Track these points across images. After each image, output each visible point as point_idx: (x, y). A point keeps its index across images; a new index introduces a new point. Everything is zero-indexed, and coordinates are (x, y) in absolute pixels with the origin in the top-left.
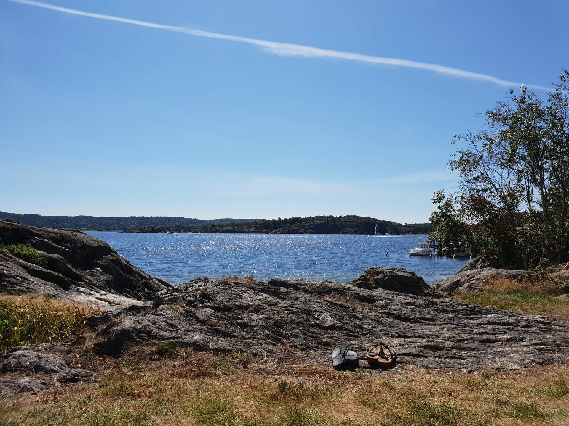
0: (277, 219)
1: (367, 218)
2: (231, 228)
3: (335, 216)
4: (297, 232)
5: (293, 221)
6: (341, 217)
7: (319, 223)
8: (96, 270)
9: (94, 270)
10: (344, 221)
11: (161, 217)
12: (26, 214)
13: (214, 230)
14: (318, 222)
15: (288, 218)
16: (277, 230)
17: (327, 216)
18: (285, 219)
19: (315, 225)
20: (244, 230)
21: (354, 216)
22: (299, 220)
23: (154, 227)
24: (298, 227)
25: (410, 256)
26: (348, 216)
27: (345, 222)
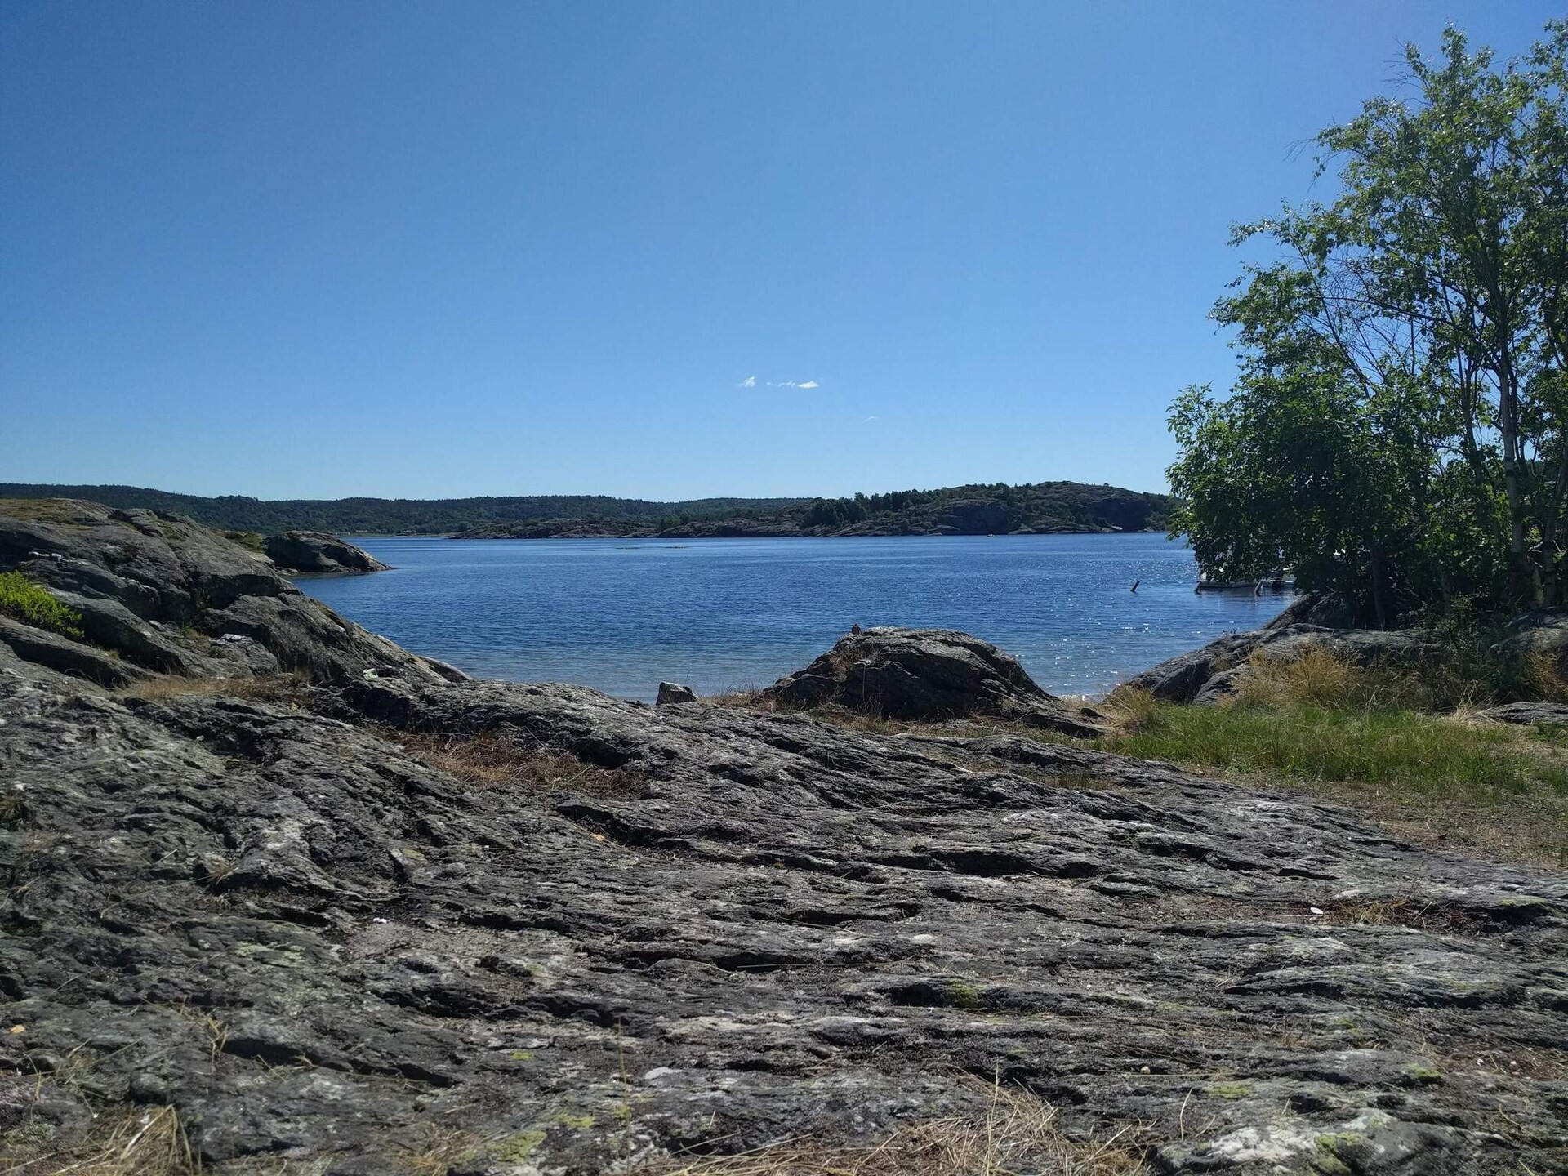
0: (854, 498)
1: (1099, 488)
2: (732, 524)
3: (1011, 485)
4: (905, 531)
5: (896, 501)
6: (1028, 486)
7: (967, 505)
8: (231, 640)
9: (222, 642)
10: (1038, 498)
11: (554, 498)
12: (221, 498)
13: (687, 528)
14: (965, 501)
15: (882, 495)
16: (854, 526)
17: (991, 486)
18: (875, 497)
19: (956, 510)
20: (764, 528)
21: (1065, 483)
22: (913, 497)
23: (535, 524)
24: (908, 516)
25: (1196, 591)
26: (1049, 485)
27: (1040, 502)
